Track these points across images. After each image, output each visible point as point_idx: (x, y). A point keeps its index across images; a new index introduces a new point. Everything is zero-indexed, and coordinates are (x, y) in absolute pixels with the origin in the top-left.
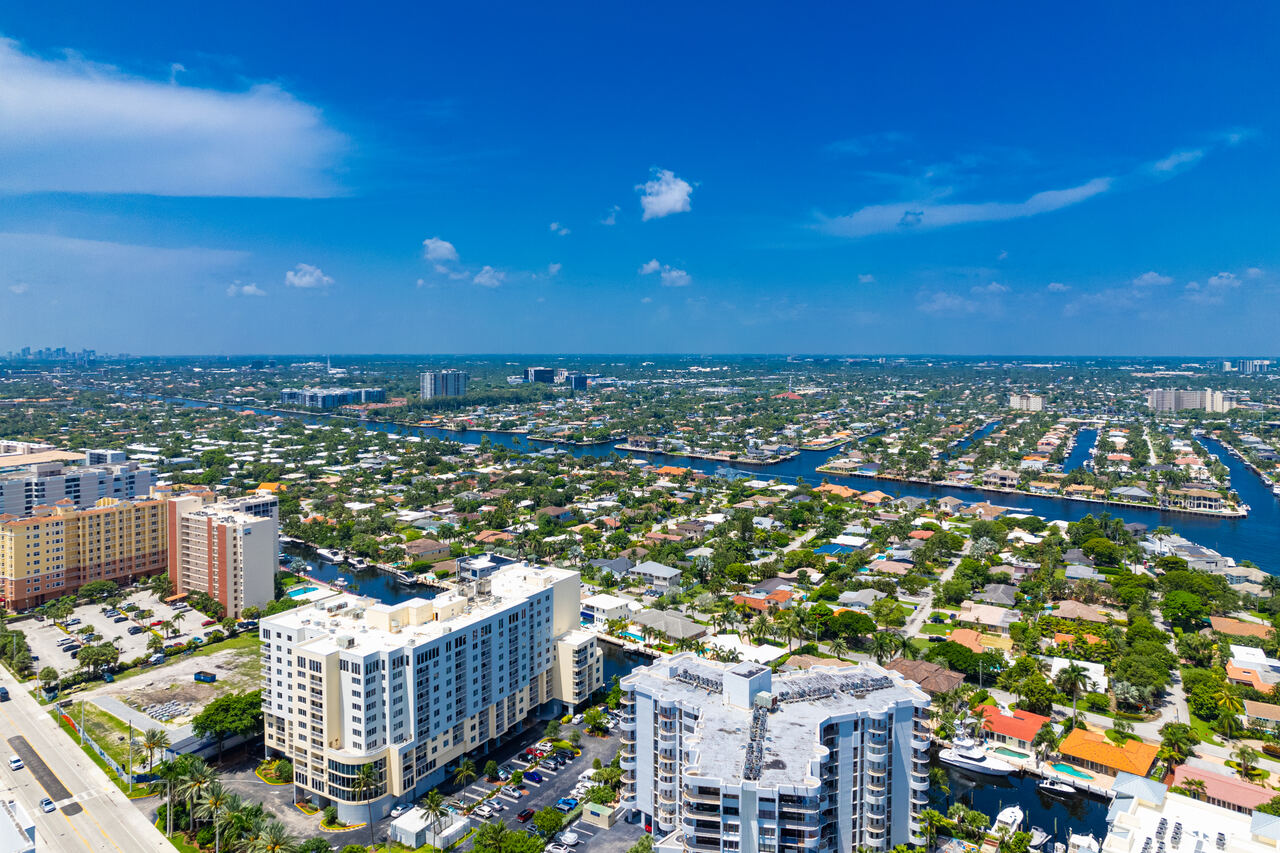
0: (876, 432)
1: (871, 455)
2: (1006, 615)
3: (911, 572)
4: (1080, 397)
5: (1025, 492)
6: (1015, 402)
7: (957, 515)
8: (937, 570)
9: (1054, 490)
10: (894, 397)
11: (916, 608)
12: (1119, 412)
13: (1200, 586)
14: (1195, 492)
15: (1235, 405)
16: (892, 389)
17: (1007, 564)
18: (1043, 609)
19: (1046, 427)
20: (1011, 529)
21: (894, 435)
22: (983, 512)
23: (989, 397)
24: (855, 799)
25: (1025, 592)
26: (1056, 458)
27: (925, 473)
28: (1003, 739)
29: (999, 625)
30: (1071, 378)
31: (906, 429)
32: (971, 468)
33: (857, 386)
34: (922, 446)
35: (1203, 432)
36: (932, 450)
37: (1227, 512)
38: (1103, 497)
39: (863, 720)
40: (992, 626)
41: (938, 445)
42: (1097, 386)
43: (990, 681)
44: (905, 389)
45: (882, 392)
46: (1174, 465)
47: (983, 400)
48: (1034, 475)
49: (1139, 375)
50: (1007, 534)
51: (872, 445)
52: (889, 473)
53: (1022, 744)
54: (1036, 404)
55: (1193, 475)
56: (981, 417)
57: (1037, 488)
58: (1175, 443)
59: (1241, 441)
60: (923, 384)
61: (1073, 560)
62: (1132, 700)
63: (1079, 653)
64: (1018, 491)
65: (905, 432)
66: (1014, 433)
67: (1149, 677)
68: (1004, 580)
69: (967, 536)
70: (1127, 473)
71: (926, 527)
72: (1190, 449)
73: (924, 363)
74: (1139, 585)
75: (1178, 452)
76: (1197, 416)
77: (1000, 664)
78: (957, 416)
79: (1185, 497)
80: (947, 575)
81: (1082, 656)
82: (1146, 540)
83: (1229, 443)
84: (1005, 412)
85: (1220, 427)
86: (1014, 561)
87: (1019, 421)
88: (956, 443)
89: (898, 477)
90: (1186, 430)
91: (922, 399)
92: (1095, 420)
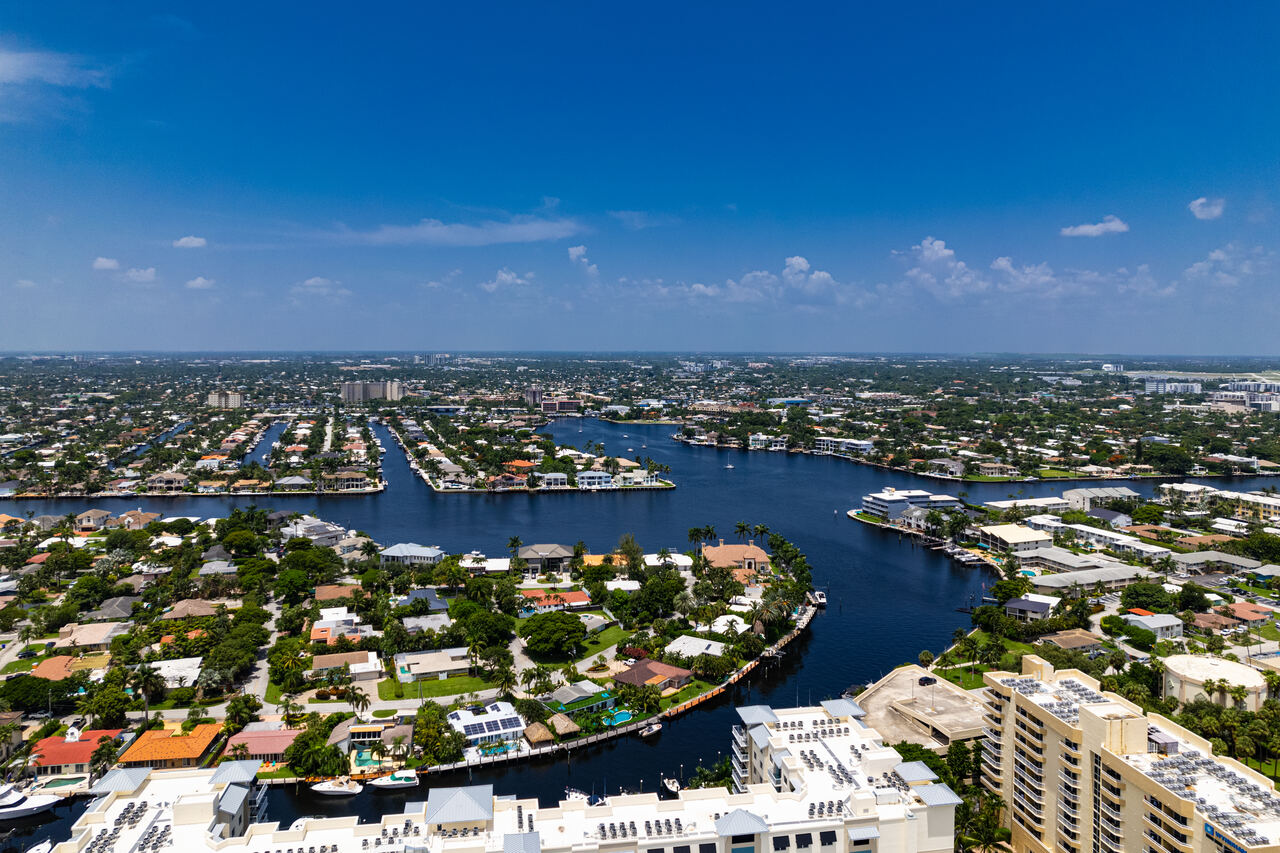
0: (36, 444)
1: (14, 471)
2: (115, 630)
3: (11, 605)
4: (285, 391)
5: (191, 494)
6: (213, 400)
7: (102, 528)
8: (50, 596)
9: (221, 487)
10: (76, 400)
11: (4, 647)
12: (314, 404)
13: (312, 561)
14: (345, 475)
15: (409, 393)
16: (79, 391)
17: (137, 573)
18: (161, 613)
19: (239, 424)
20: (158, 535)
21: (57, 445)
22: (132, 520)
23: (192, 396)
25: (144, 601)
26: (238, 454)
27: (79, 486)
28: (57, 770)
29: (102, 642)
30: (283, 373)
31: (75, 437)
32: (138, 474)
33: (31, 389)
34: (88, 455)
35: (377, 418)
36: (101, 458)
37: (369, 489)
38: (267, 489)
40: (95, 645)
41: (111, 452)
42: (304, 380)
43: (68, 708)
44: (95, 391)
45: (60, 396)
46: (340, 451)
47: (183, 399)
48: (207, 475)
49: (345, 369)
50: (151, 541)
51: (18, 459)
52: (34, 491)
53: (79, 768)
54: (234, 401)
55: (353, 459)
56: (174, 418)
57: (205, 487)
58: (350, 430)
59: (401, 425)
60: (120, 385)
61: (212, 556)
62: (214, 685)
63: (178, 652)
64: (185, 493)
65: (72, 441)
66: (203, 432)
67: (234, 659)
68: (128, 591)
69: (104, 550)
70: (298, 463)
71: (51, 548)
72: (358, 435)
73: (133, 361)
74: (259, 571)
75: (347, 440)
76: (374, 405)
77: (84, 686)
78: (147, 418)
79: (337, 480)
80: (58, 601)
81: (181, 654)
82: (288, 526)
83: (394, 427)
84: (201, 411)
85: (389, 414)
86: (145, 569)
87: (214, 419)
88: (134, 448)
89: (44, 494)
90: (362, 419)
91: (111, 403)
92: (288, 414)
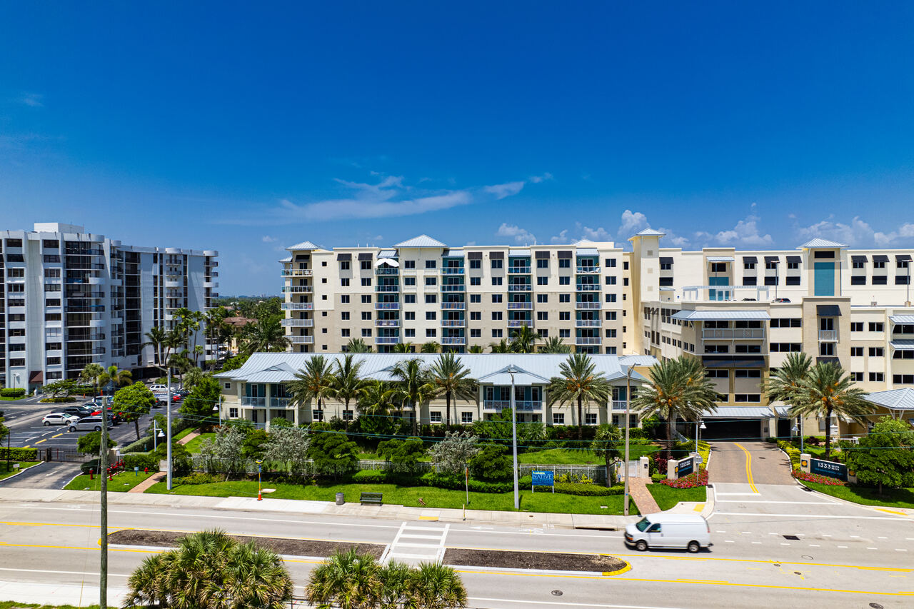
24: (156, 317)
39: (161, 255)
